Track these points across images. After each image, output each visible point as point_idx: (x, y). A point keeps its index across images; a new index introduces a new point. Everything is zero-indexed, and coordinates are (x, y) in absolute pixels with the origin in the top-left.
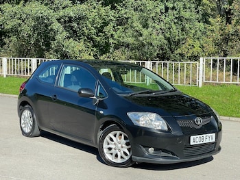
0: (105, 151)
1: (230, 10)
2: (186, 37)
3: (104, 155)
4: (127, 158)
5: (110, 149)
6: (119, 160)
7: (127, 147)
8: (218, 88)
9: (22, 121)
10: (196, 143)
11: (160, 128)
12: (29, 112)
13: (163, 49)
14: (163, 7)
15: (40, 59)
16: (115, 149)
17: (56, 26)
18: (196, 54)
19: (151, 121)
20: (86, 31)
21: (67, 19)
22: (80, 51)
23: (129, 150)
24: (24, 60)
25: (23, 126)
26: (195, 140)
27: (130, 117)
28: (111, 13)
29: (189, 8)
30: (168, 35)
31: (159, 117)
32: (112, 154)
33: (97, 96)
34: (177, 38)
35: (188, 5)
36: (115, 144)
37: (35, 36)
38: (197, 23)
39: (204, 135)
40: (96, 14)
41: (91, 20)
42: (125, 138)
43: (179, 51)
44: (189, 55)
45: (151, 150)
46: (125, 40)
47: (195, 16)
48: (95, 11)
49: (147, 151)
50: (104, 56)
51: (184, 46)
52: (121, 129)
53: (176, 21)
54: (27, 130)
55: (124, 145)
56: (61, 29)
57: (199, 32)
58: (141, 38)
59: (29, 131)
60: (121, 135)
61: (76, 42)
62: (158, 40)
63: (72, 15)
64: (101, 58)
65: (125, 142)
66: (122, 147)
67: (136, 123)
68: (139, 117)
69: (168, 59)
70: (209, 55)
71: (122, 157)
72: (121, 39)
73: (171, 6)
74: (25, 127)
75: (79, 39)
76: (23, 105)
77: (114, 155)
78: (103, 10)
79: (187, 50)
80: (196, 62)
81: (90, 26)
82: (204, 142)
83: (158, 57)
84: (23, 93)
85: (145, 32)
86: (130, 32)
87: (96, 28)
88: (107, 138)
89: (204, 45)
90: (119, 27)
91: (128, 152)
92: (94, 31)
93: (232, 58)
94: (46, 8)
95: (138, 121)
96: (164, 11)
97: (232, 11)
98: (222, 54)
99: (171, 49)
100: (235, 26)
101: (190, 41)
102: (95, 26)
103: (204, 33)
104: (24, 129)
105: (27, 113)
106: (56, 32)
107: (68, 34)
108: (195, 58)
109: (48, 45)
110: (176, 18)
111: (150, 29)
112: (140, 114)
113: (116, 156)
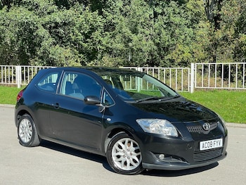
0: (114, 158)
1: (219, 15)
2: (175, 42)
3: (113, 163)
4: (136, 166)
5: (118, 157)
6: (128, 168)
7: (136, 154)
8: (210, 94)
9: (21, 131)
10: (205, 149)
11: (170, 134)
12: (28, 121)
13: (152, 55)
14: (152, 12)
15: (25, 66)
16: (124, 156)
17: (42, 32)
18: (185, 59)
19: (161, 128)
20: (73, 37)
21: (53, 25)
22: (66, 57)
23: (138, 157)
24: (7, 68)
25: (21, 136)
26: (205, 145)
27: (140, 124)
28: (99, 18)
29: (179, 13)
30: (157, 41)
31: (169, 123)
32: (121, 162)
33: (103, 103)
34: (167, 43)
35: (177, 11)
36: (124, 152)
37: (20, 42)
38: (186, 29)
39: (213, 141)
40: (84, 19)
41: (77, 26)
42: (135, 145)
43: (169, 57)
44: (179, 60)
45: (162, 156)
46: (114, 46)
47: (184, 22)
48: (81, 16)
49: (158, 157)
50: (92, 62)
51: (174, 52)
52: (130, 136)
53: (165, 26)
54: (26, 140)
55: (133, 153)
56: (47, 34)
57: (188, 38)
58: (130, 44)
59: (28, 140)
60: (129, 142)
61: (62, 49)
62: (148, 46)
63: (58, 20)
64: (89, 65)
65: (134, 149)
66: (131, 154)
67: (146, 130)
68: (149, 123)
69: (158, 66)
70: (199, 61)
71: (131, 165)
72: (109, 45)
73: (160, 11)
74: (24, 136)
75: (66, 46)
76: (21, 114)
77: (123, 162)
78: (90, 16)
79: (177, 56)
80: (186, 68)
81: (77, 32)
82: (213, 147)
83: (147, 63)
84: (20, 102)
85: (135, 38)
86: (118, 37)
87: (83, 34)
88: (116, 146)
89: (194, 51)
90: (106, 33)
91: (137, 160)
92: (81, 37)
93: (223, 64)
94: (31, 13)
95: (148, 127)
96: (152, 16)
97: (222, 17)
98: (212, 59)
99: (160, 55)
100: (225, 31)
101: (180, 47)
102: (82, 31)
103: (193, 39)
104: (23, 139)
105: (25, 122)
106: (42, 38)
107: (54, 41)
108: (185, 63)
109: (33, 52)
110: (165, 24)
111: (140, 35)
112: (150, 121)
113: (126, 163)
